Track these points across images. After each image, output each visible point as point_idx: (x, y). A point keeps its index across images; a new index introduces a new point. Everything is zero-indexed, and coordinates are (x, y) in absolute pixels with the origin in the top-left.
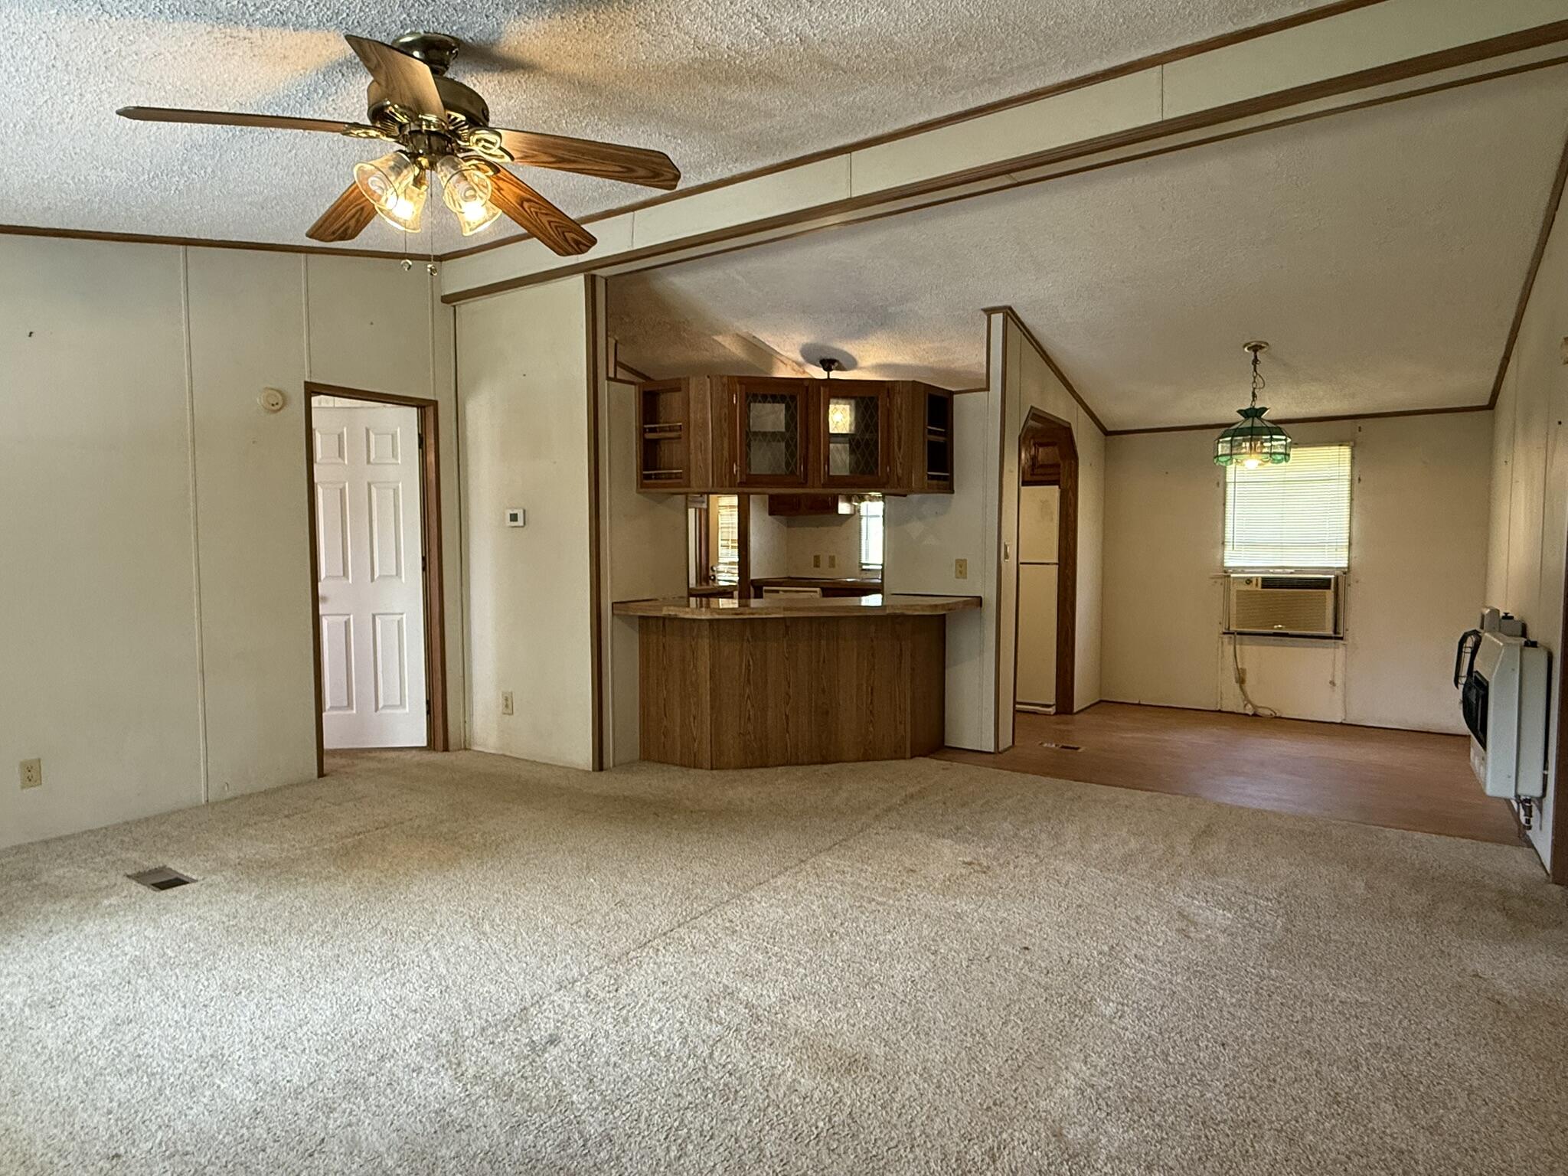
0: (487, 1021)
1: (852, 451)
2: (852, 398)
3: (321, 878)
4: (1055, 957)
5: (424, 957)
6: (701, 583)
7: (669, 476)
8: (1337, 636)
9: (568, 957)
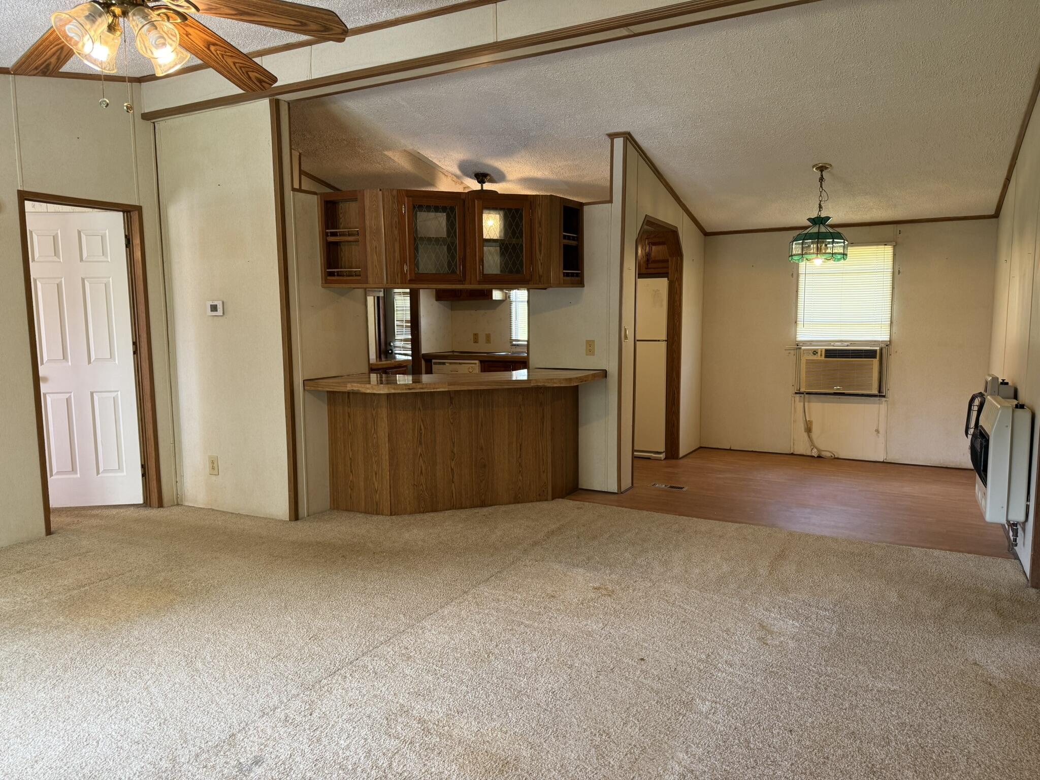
0: (200, 748)
1: (502, 254)
2: (501, 209)
3: (51, 627)
4: (665, 666)
5: (145, 694)
6: (380, 358)
7: (350, 274)
8: (881, 395)
9: (269, 687)
